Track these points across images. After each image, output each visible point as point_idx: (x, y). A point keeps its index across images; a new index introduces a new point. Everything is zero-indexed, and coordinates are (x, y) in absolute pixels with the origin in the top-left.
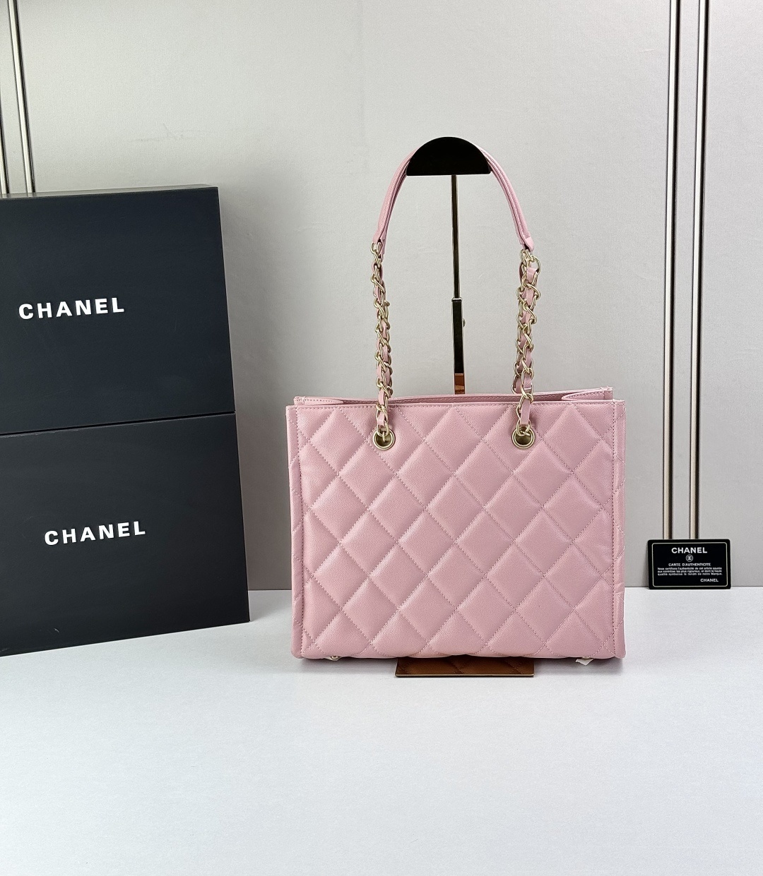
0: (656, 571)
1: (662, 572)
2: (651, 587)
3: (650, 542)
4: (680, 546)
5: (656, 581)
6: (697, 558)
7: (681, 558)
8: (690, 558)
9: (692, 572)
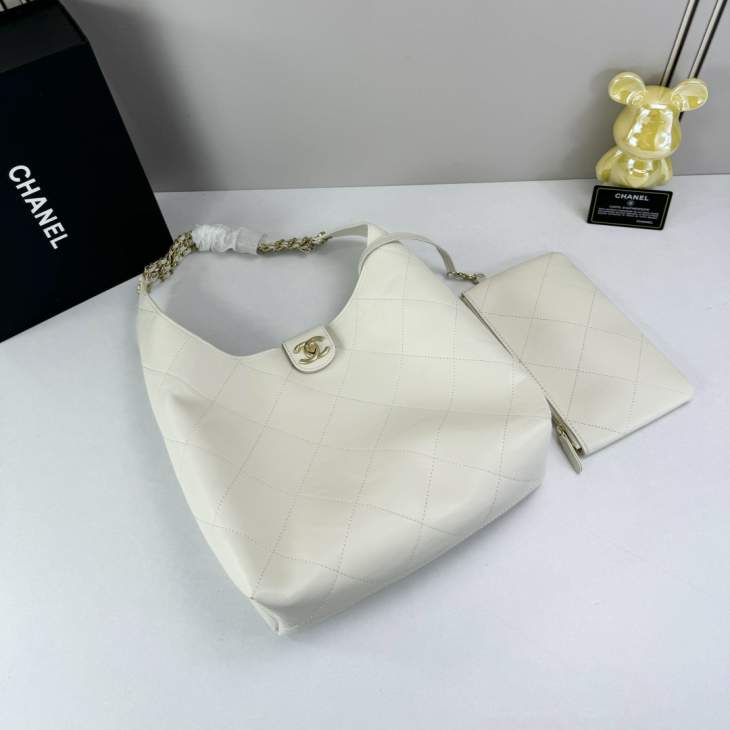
0: (597, 210)
1: (601, 211)
2: (589, 221)
3: (596, 187)
4: (624, 193)
5: (594, 218)
6: (638, 204)
7: (623, 203)
8: (631, 203)
9: (629, 214)
